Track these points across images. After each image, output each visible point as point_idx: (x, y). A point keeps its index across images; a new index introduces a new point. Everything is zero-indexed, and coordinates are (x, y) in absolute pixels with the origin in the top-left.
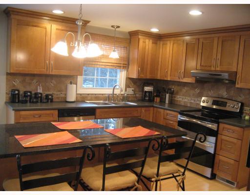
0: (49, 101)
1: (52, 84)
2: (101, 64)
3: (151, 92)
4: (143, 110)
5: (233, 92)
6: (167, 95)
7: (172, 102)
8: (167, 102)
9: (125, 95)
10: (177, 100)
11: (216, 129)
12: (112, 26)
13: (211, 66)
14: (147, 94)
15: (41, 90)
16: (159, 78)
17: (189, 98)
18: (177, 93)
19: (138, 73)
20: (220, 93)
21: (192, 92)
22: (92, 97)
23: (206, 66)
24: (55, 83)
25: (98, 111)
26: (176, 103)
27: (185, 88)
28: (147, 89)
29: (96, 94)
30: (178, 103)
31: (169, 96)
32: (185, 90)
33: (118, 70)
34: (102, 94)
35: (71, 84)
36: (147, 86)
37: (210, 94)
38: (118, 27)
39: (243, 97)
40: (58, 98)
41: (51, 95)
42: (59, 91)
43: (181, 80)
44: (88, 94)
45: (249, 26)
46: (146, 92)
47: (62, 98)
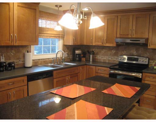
0: (13, 68)
1: (12, 54)
2: (47, 35)
3: (80, 54)
4: (81, 68)
5: (140, 51)
6: (91, 56)
7: (94, 60)
8: (91, 60)
9: (63, 58)
10: (98, 59)
11: (141, 77)
12: (56, 6)
13: (128, 35)
14: (77, 56)
15: (4, 59)
16: (85, 44)
17: (107, 57)
18: (97, 54)
19: (73, 41)
20: (131, 52)
21: (109, 53)
22: (41, 62)
23: (124, 35)
24: (14, 52)
25: (55, 73)
26: (97, 61)
27: (104, 50)
28: (77, 52)
29: (44, 59)
30: (99, 61)
31: (92, 56)
32: (103, 51)
33: (57, 40)
34: (48, 59)
35: (28, 52)
36: (77, 50)
37: (124, 54)
38: (61, 6)
39: (149, 54)
40: (17, 65)
41: (13, 63)
42: (18, 59)
43: (104, 45)
44: (39, 60)
45: (155, 8)
46: (77, 54)
47: (20, 64)
